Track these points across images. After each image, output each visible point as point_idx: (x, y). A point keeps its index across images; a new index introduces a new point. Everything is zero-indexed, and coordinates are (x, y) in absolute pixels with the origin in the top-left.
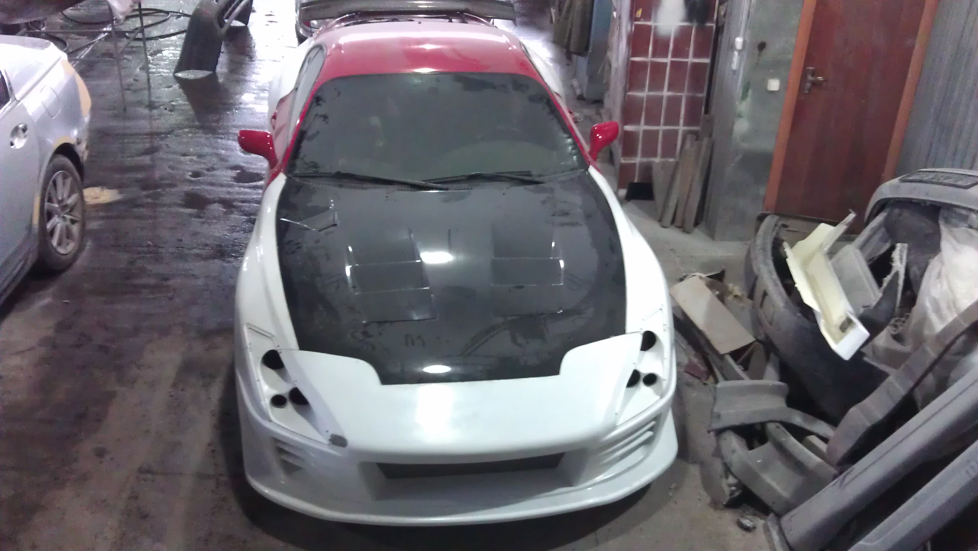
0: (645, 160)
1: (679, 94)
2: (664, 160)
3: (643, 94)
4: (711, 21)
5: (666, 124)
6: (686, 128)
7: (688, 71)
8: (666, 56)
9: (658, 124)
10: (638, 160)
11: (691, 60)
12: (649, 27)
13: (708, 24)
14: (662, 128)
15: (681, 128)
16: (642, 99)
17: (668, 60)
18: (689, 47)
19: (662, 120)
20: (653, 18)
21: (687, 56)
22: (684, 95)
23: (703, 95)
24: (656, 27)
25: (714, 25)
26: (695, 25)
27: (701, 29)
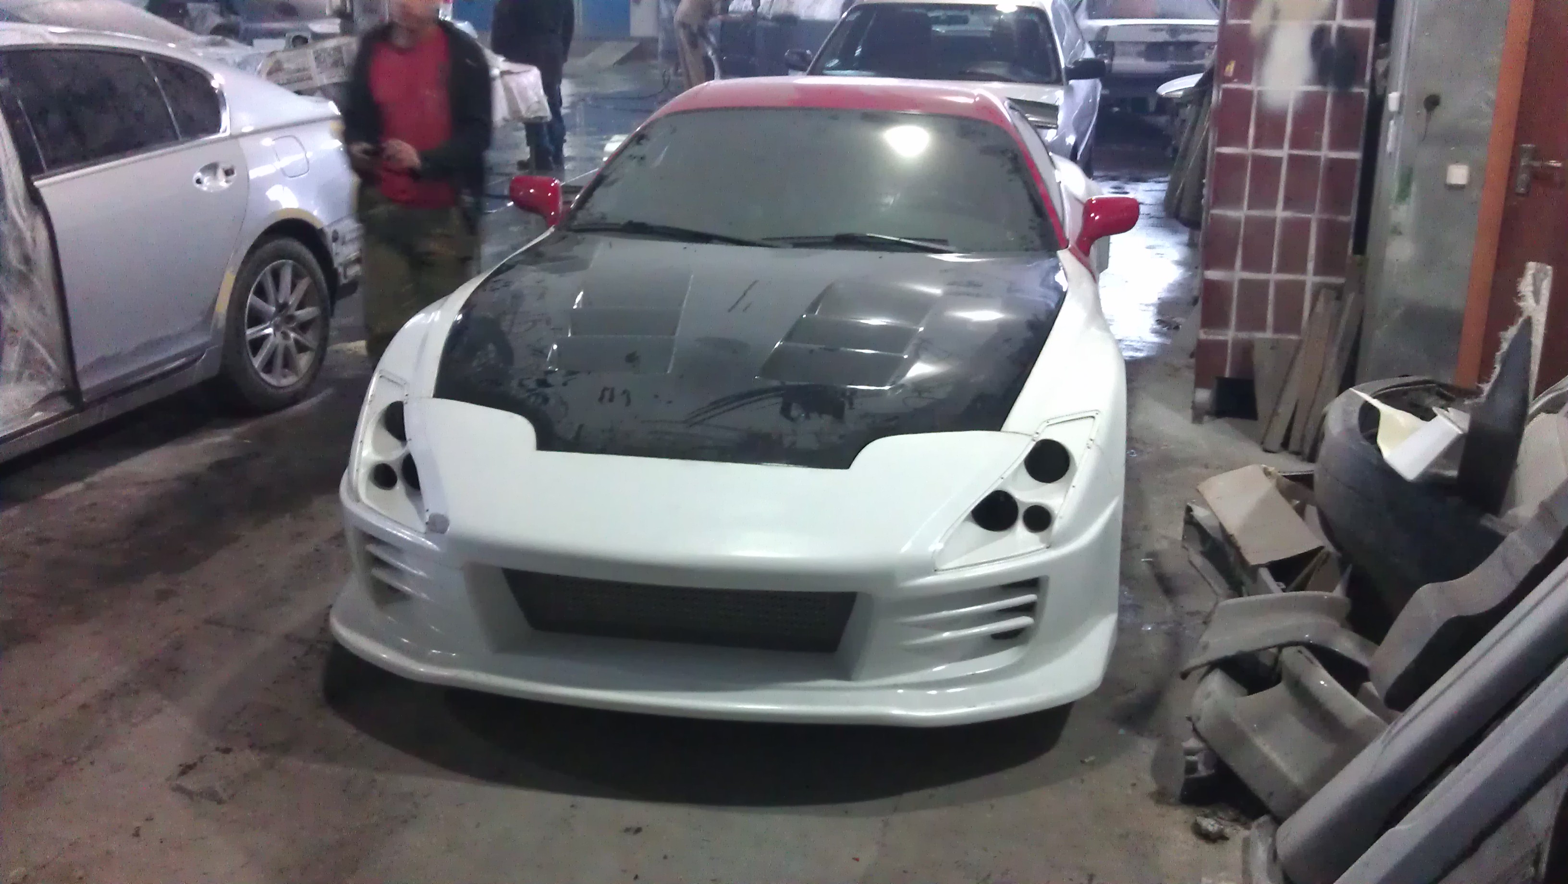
0: (1244, 335)
1: (1307, 216)
2: (1276, 336)
3: (1240, 213)
4: (1362, 84)
5: (1280, 270)
6: (1318, 279)
7: (1321, 175)
8: (1280, 146)
9: (1268, 270)
10: (1230, 335)
11: (1325, 153)
12: (1250, 94)
13: (1356, 90)
14: (1274, 277)
15: (1310, 279)
16: (1236, 223)
17: (1284, 152)
18: (1322, 130)
19: (1274, 265)
20: (1254, 78)
21: (1318, 148)
22: (1314, 218)
23: (1349, 218)
24: (1260, 94)
25: (1366, 92)
26: (1330, 91)
27: (1343, 98)
